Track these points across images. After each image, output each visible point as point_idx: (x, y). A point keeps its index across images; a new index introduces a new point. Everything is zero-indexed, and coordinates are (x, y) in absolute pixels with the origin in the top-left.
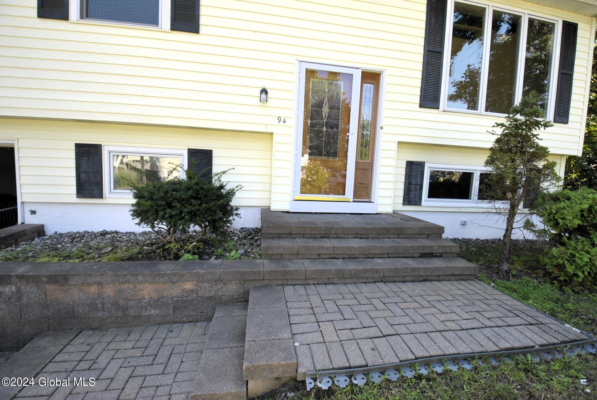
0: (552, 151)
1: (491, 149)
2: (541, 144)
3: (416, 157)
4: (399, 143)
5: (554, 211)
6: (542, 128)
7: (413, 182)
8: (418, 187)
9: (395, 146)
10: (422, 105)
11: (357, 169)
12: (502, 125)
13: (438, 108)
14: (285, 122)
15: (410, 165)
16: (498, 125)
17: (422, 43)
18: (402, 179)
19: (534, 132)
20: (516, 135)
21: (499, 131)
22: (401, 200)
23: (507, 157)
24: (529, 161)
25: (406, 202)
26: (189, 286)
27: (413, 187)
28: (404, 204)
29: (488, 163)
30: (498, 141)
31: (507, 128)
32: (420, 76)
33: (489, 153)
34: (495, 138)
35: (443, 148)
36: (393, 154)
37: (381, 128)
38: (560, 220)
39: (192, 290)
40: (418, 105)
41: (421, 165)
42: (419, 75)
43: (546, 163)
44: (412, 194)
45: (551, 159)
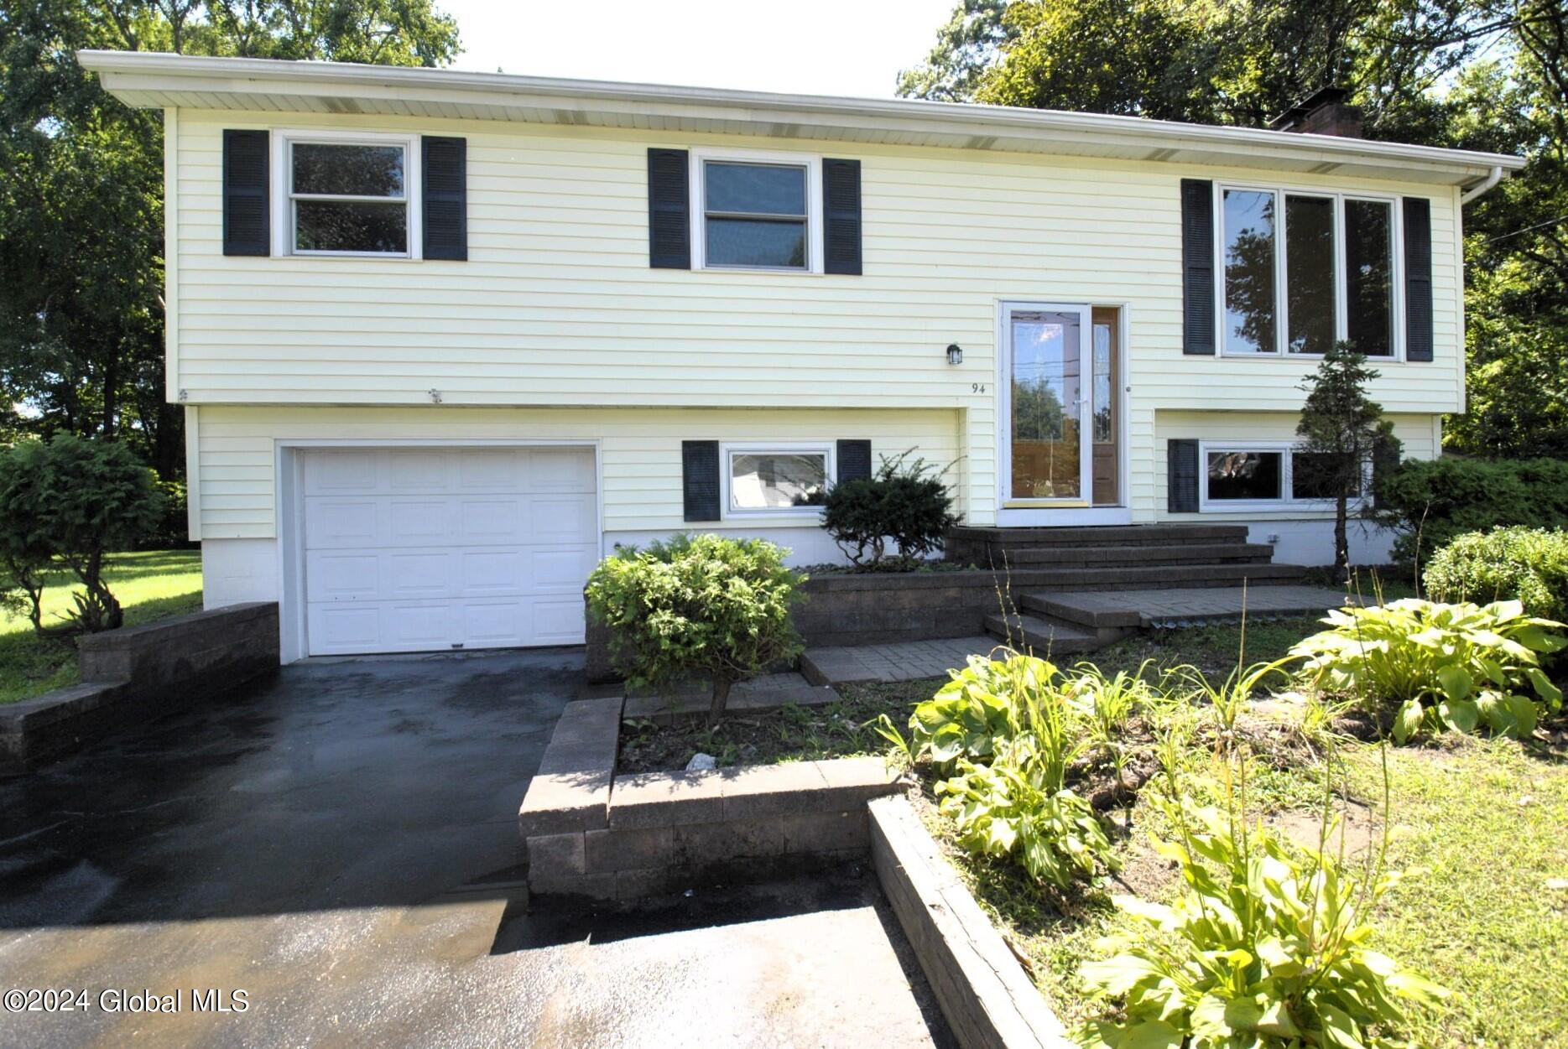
0: (1386, 408)
1: (1303, 411)
2: (1371, 398)
3: (1183, 433)
4: (1157, 411)
5: (1395, 485)
6: (1367, 380)
7: (1182, 474)
8: (1191, 481)
9: (1151, 417)
10: (1187, 351)
11: (1094, 455)
12: (1315, 378)
13: (1213, 353)
14: (983, 390)
15: (1174, 445)
16: (1309, 378)
17: (1180, 257)
18: (1164, 469)
19: (1359, 384)
20: (1336, 390)
21: (1312, 385)
22: (1164, 505)
23: (1325, 420)
24: (1356, 424)
25: (1174, 508)
26: (952, 593)
27: (1182, 482)
28: (1170, 511)
29: (1301, 430)
30: (1311, 399)
31: (1321, 381)
32: (1181, 308)
33: (1301, 417)
34: (1307, 395)
35: (1225, 415)
36: (1150, 430)
37: (1128, 390)
38: (1404, 496)
39: (956, 598)
40: (1181, 351)
41: (1193, 445)
42: (1180, 306)
43: (1379, 423)
44: (1182, 494)
45: (1386, 419)
